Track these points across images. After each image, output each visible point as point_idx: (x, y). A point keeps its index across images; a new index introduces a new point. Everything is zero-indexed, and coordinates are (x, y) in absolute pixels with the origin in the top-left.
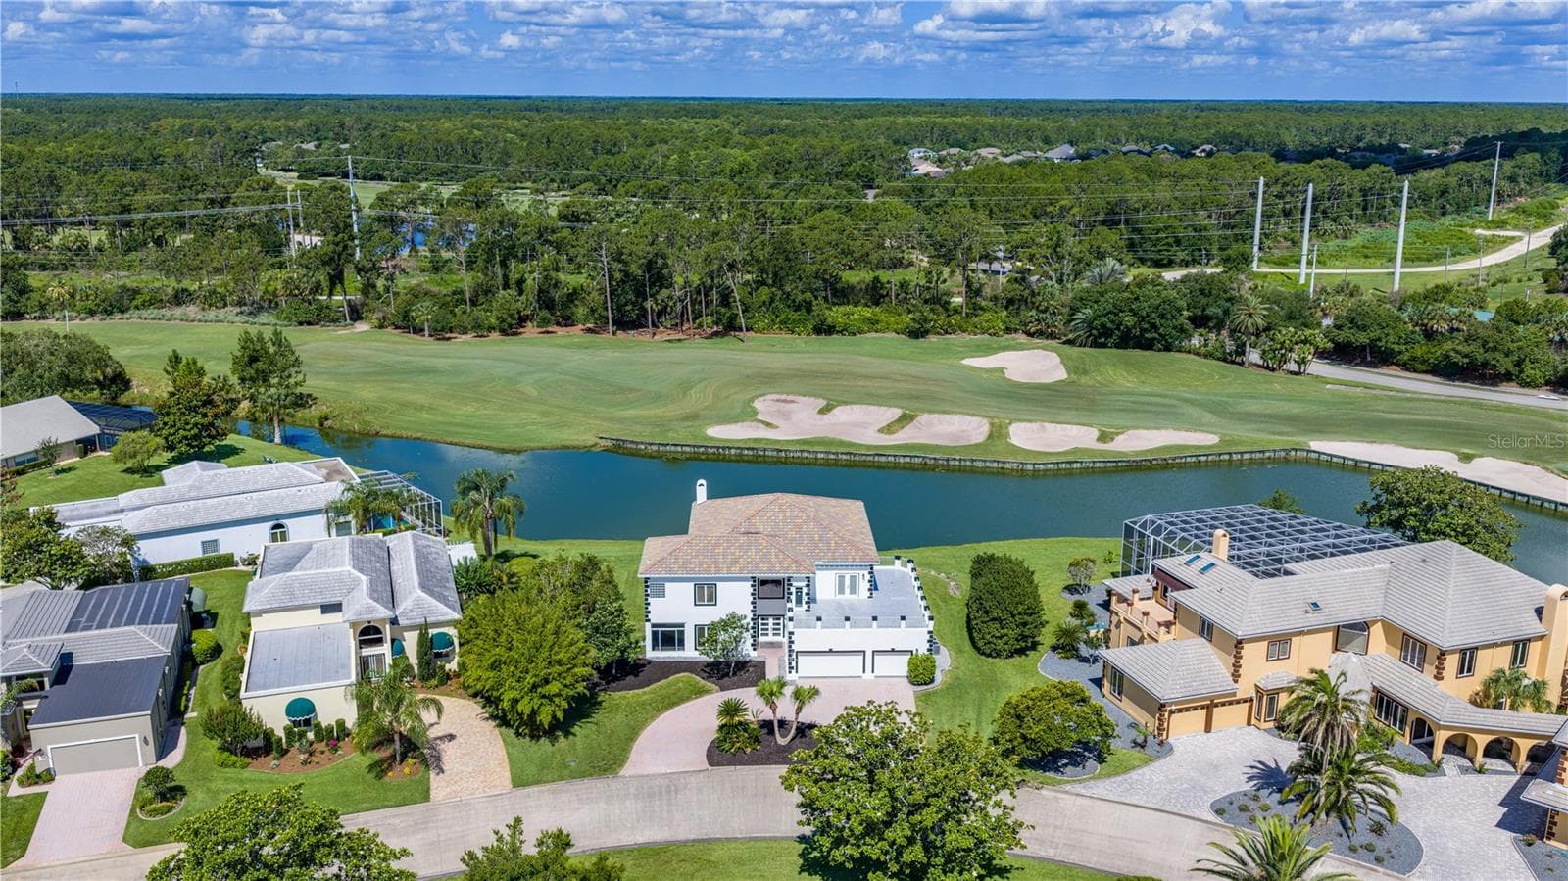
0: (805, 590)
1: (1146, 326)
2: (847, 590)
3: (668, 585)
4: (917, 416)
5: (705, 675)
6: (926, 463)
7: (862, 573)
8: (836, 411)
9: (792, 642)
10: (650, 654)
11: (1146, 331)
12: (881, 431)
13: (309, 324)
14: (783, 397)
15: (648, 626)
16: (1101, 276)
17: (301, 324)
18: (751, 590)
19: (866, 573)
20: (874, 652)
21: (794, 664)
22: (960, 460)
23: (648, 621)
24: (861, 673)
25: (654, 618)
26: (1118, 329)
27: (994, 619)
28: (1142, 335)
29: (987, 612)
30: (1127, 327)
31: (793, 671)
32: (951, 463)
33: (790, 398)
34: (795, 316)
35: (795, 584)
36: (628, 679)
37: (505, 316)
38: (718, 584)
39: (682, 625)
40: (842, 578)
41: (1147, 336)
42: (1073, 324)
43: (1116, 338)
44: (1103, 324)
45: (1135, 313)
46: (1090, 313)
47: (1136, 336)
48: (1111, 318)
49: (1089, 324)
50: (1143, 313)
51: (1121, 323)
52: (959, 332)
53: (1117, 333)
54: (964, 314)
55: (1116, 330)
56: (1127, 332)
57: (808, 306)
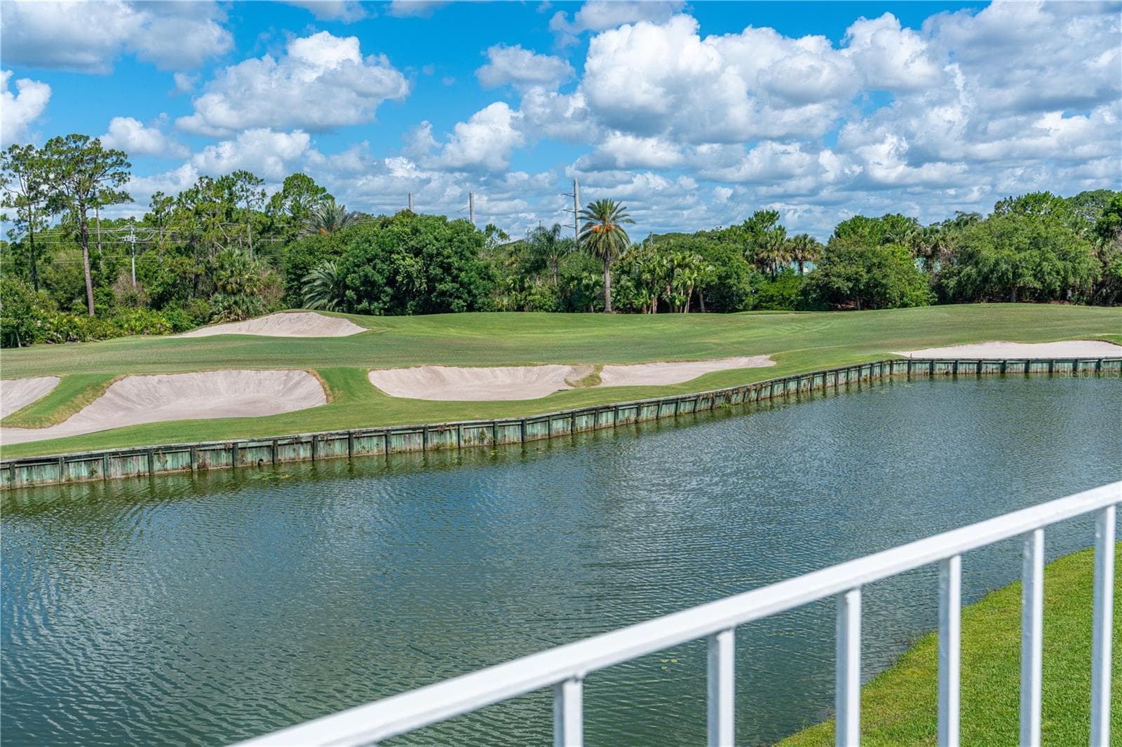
1: (437, 271)
4: (110, 381)
11: (437, 279)
30: (407, 277)
41: (441, 287)
42: (306, 289)
43: (387, 299)
44: (366, 276)
45: (417, 252)
46: (333, 268)
47: (419, 292)
48: (379, 266)
49: (337, 284)
50: (432, 249)
51: (396, 272)
52: (89, 338)
53: (388, 289)
54: (92, 314)
55: (386, 284)
56: (408, 284)
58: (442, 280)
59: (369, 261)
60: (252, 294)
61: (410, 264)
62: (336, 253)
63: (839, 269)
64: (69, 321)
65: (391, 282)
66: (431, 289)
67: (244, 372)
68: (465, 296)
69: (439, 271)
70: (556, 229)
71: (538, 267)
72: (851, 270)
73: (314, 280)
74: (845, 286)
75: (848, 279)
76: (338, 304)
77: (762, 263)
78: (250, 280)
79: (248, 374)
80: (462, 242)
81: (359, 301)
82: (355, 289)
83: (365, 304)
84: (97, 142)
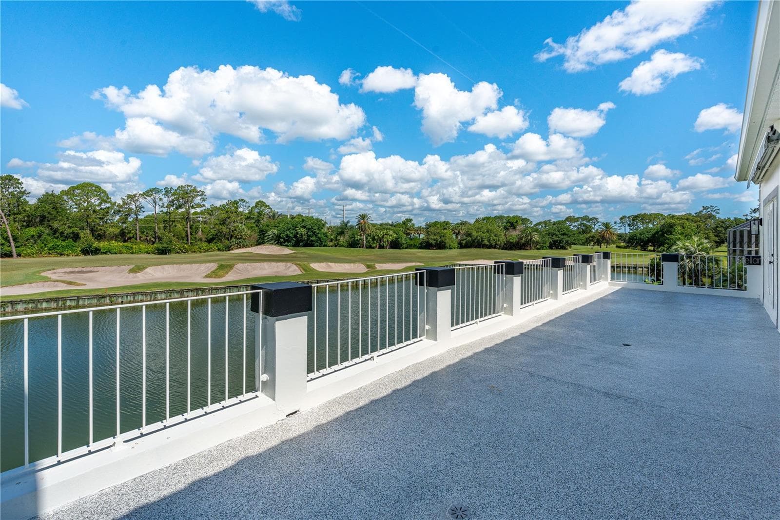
4: (234, 265)
8: (148, 270)
11: (310, 236)
12: (206, 277)
30: (300, 235)
33: (91, 269)
41: (312, 239)
42: (266, 238)
43: (294, 242)
44: (287, 234)
45: (304, 227)
46: (276, 232)
47: (305, 240)
48: (291, 231)
49: (277, 237)
50: (310, 227)
51: (297, 233)
52: (190, 252)
53: (294, 239)
54: (189, 244)
55: (293, 237)
56: (301, 237)
57: (76, 237)
58: (312, 237)
59: (288, 230)
60: (246, 239)
61: (302, 231)
62: (276, 226)
63: (432, 237)
64: (183, 246)
65: (295, 236)
66: (308, 239)
67: (272, 263)
68: (319, 242)
69: (312, 233)
70: (348, 222)
71: (342, 233)
72: (435, 237)
73: (269, 235)
74: (433, 242)
75: (434, 240)
76: (277, 243)
77: (408, 234)
78: (245, 234)
79: (273, 264)
80: (319, 225)
81: (284, 243)
82: (284, 239)
83: (286, 243)
84: (195, 187)
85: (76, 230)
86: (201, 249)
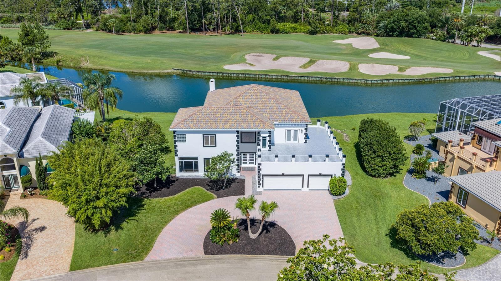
0: (268, 139)
1: (411, 27)
2: (292, 139)
3: (188, 135)
4: (316, 61)
5: (209, 188)
6: (322, 80)
7: (301, 129)
8: (281, 59)
9: (260, 170)
10: (179, 174)
11: (411, 29)
12: (301, 67)
13: (68, 29)
14: (258, 54)
15: (177, 158)
16: (391, 7)
17: (65, 29)
18: (236, 138)
19: (303, 129)
20: (309, 175)
21: (261, 182)
22: (338, 79)
23: (177, 155)
24: (300, 187)
25: (181, 154)
26: (399, 28)
27: (379, 156)
28: (409, 31)
29: (374, 152)
30: (403, 27)
31: (261, 186)
32: (333, 80)
33: (260, 54)
34: (263, 26)
35: (262, 135)
36: (163, 190)
37: (145, 25)
38: (217, 134)
39: (197, 158)
40: (289, 132)
41: (411, 31)
42: (379, 27)
43: (397, 33)
44: (392, 26)
45: (406, 21)
46: (386, 22)
47: (406, 32)
48: (396, 24)
50: (411, 21)
51: (400, 26)
52: (330, 33)
57: (268, 22)
59: (394, 22)
60: (369, 24)
62: (389, 18)
64: (326, 29)
73: (381, 25)
78: (369, 21)
80: (420, 19)
82: (390, 29)
85: (268, 17)
86: (337, 31)
